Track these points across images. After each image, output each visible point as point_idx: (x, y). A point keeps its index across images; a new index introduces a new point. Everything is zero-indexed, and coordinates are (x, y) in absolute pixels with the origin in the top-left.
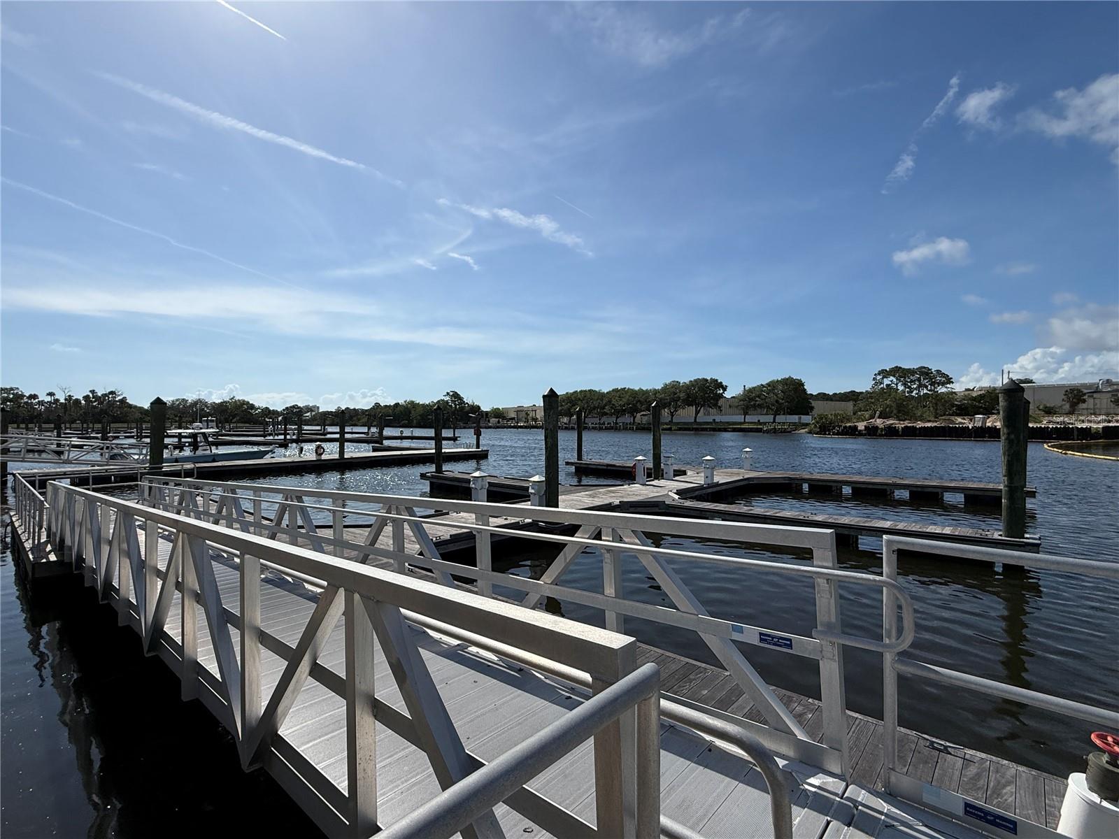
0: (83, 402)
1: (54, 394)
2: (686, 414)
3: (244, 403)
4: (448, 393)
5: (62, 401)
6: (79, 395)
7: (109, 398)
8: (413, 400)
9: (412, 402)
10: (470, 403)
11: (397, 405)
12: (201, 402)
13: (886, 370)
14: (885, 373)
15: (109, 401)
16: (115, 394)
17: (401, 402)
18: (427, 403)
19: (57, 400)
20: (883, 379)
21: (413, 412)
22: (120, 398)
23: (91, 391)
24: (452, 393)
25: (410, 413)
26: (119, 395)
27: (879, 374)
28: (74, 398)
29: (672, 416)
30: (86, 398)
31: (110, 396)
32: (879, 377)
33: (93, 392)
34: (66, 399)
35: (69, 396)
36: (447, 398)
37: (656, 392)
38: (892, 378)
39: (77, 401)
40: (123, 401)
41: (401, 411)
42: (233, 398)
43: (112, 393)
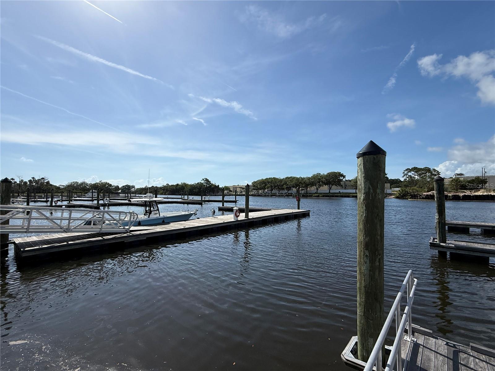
0: (28, 183)
1: (14, 179)
2: (325, 189)
3: (106, 183)
4: (203, 179)
5: (18, 182)
6: (26, 179)
7: (41, 181)
8: (185, 182)
9: (185, 184)
10: (214, 184)
11: (178, 185)
12: (85, 183)
13: (409, 169)
14: (409, 170)
15: (41, 183)
16: (44, 179)
17: (180, 183)
18: (193, 184)
19: (16, 182)
20: (408, 173)
21: (185, 188)
22: (47, 181)
23: (32, 178)
24: (205, 179)
25: (184, 188)
26: (46, 180)
27: (406, 171)
28: (24, 181)
29: (317, 190)
30: (30, 181)
31: (42, 180)
32: (406, 172)
33: (33, 178)
34: (20, 182)
35: (22, 180)
36: (203, 182)
37: (309, 178)
38: (413, 172)
39: (26, 183)
40: (48, 183)
41: (180, 187)
42: (101, 181)
43: (43, 178)
